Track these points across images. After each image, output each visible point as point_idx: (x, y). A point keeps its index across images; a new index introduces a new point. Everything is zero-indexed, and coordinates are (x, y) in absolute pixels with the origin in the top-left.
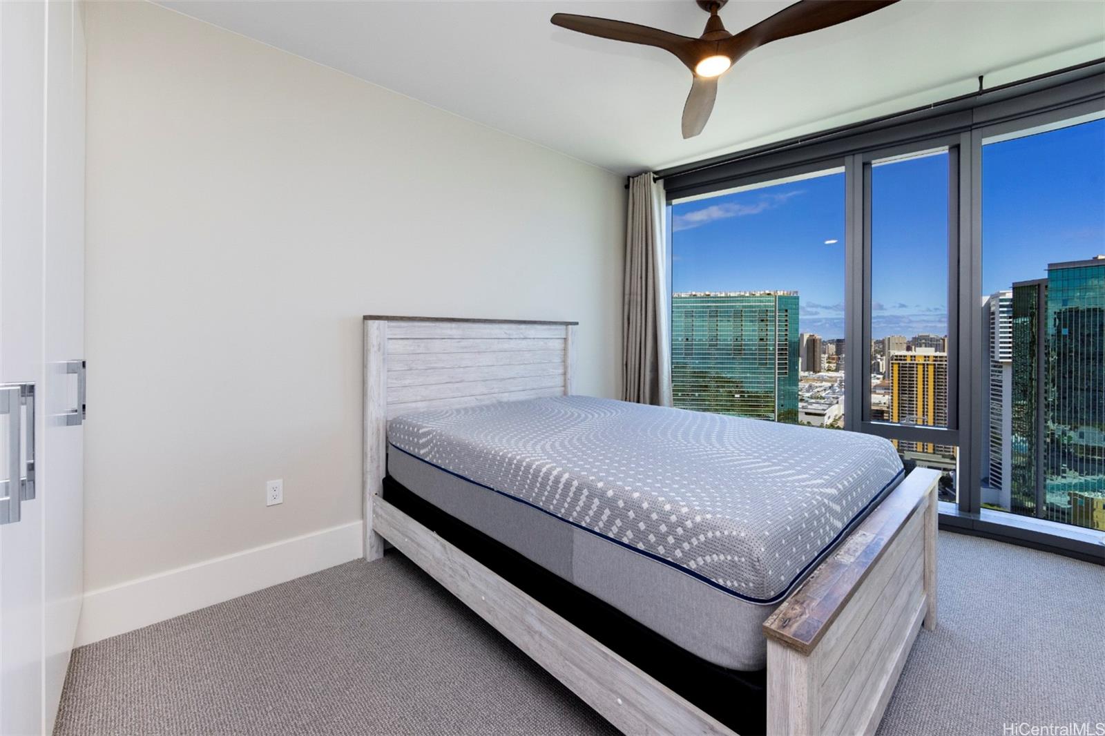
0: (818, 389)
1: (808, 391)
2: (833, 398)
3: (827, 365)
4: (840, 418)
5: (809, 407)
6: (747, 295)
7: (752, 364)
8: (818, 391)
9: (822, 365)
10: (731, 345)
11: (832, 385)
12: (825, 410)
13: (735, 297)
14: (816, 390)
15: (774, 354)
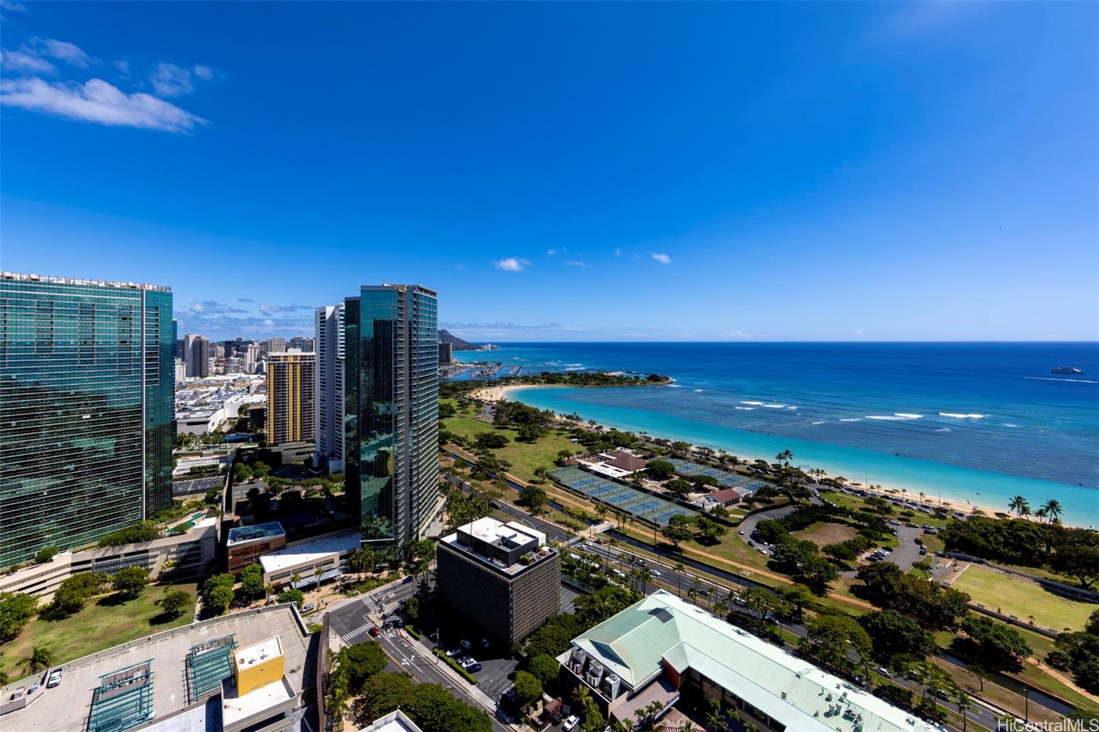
0: (204, 395)
1: (192, 399)
2: (219, 402)
3: (215, 368)
4: (224, 423)
5: (192, 416)
6: (102, 285)
7: (110, 373)
8: (204, 398)
9: (210, 369)
10: (75, 350)
11: (219, 389)
12: (208, 417)
13: (83, 286)
14: (201, 397)
15: (141, 360)
